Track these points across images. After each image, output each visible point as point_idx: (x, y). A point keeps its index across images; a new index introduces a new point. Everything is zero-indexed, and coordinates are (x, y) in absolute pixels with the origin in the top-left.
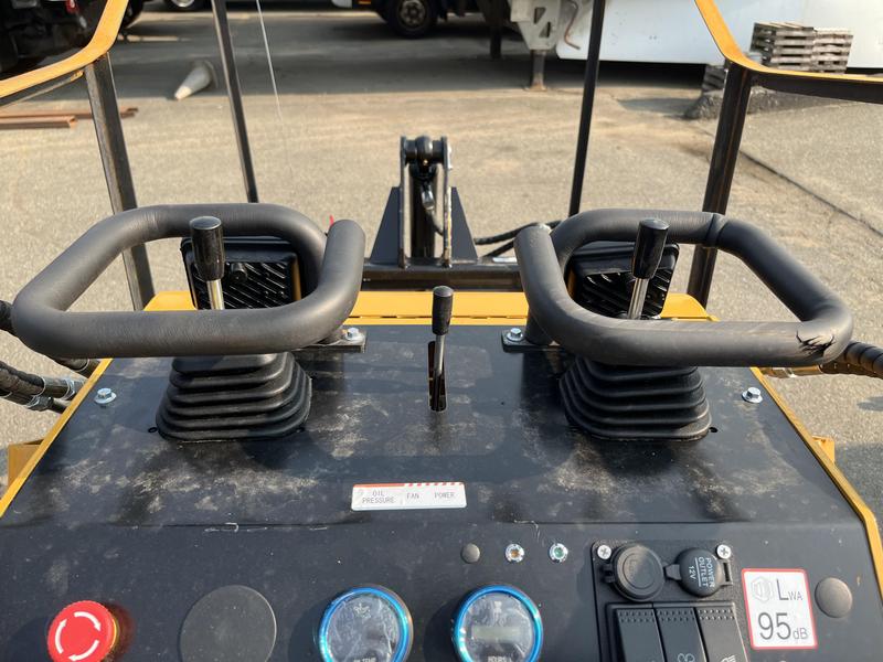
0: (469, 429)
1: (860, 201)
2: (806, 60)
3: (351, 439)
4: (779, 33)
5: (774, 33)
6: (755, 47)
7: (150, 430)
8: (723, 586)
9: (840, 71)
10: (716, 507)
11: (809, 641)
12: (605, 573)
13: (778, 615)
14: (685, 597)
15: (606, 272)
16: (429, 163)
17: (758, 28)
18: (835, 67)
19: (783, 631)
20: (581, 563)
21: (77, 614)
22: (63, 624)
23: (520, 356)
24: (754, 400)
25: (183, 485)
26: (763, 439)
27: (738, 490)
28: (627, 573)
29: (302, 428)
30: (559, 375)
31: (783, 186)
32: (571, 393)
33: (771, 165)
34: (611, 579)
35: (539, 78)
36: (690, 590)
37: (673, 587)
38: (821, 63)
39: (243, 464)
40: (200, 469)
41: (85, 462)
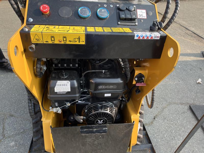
1: (179, 20)
8: (134, 10)
11: (146, 18)
12: (118, 8)
14: (129, 11)
19: (142, 16)
20: (115, 7)
21: (44, 6)
28: (121, 7)
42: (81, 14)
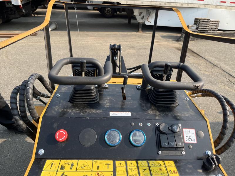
0: (131, 103)
1: (220, 63)
2: (208, 27)
3: (108, 104)
4: (201, 20)
5: (200, 20)
6: (195, 24)
7: (68, 101)
8: (179, 131)
9: (216, 30)
10: (178, 118)
11: (196, 142)
12: (158, 128)
13: (190, 137)
14: (173, 133)
15: (158, 74)
16: (116, 50)
17: (196, 19)
18: (215, 29)
19: (191, 140)
20: (153, 126)
21: (61, 132)
22: (58, 133)
23: (140, 91)
24: (187, 100)
25: (77, 111)
26: (188, 107)
27: (183, 115)
28: (162, 128)
29: (98, 102)
30: (148, 94)
31: (201, 59)
32: (151, 97)
33: (198, 54)
34: (159, 129)
35: (140, 30)
36: (173, 132)
37: (170, 131)
38: (212, 28)
39: (88, 108)
40: (79, 108)
41: (57, 107)
42: (109, 141)
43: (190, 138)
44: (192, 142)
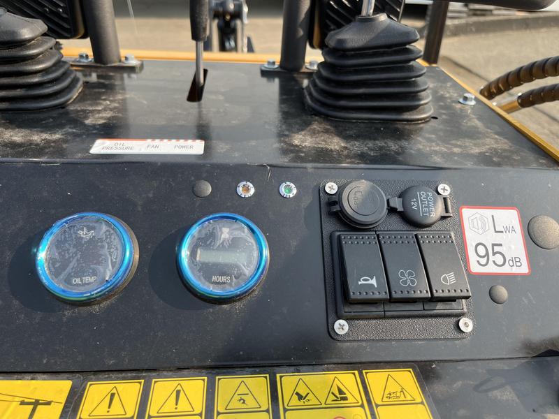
3: (107, 114)
8: (443, 218)
13: (494, 245)
16: (231, 19)
19: (499, 259)
20: (309, 199)
24: (469, 103)
26: (477, 123)
27: (456, 150)
28: (351, 202)
34: (336, 208)
36: (411, 221)
37: (395, 217)
43: (497, 249)
44: (506, 269)
